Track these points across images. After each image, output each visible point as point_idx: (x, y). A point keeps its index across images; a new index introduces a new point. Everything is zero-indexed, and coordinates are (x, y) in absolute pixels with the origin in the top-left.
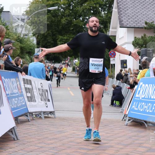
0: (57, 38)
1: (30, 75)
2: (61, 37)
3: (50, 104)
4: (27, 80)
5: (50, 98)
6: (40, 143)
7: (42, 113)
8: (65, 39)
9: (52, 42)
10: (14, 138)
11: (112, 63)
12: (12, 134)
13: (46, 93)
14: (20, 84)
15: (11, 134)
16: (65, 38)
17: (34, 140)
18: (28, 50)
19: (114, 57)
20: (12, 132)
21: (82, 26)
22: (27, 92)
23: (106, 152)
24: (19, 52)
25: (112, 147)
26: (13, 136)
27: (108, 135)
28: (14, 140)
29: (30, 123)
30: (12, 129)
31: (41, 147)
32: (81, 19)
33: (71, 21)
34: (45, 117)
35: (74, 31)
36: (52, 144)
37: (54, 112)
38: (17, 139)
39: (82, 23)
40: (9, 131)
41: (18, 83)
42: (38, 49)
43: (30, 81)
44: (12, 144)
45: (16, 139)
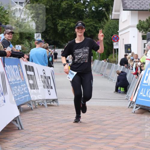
0: (57, 23)
1: (32, 61)
2: (61, 21)
3: (52, 91)
4: (29, 66)
5: (52, 85)
6: (45, 132)
7: (45, 101)
8: (65, 24)
9: (52, 26)
10: (18, 128)
11: (115, 47)
12: (17, 123)
13: (49, 80)
14: (22, 71)
15: (15, 123)
16: (66, 22)
17: (39, 129)
18: (28, 35)
19: (118, 41)
20: (16, 121)
21: (83, 10)
22: (29, 79)
23: (116, 141)
24: (18, 37)
25: (121, 135)
26: (18, 125)
27: (116, 123)
28: (19, 129)
29: (33, 112)
30: (16, 118)
31: (48, 137)
32: (82, 2)
33: (72, 4)
34: (48, 105)
35: (75, 15)
36: (58, 133)
37: (57, 99)
38: (22, 129)
39: (83, 6)
40: (13, 120)
41: (20, 70)
42: (38, 34)
43: (32, 67)
44: (16, 134)
45: (20, 128)
